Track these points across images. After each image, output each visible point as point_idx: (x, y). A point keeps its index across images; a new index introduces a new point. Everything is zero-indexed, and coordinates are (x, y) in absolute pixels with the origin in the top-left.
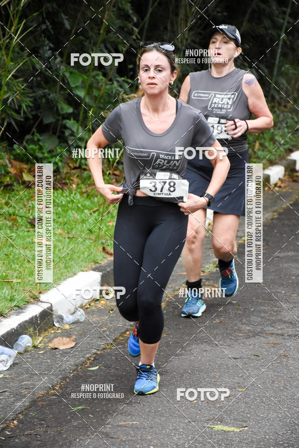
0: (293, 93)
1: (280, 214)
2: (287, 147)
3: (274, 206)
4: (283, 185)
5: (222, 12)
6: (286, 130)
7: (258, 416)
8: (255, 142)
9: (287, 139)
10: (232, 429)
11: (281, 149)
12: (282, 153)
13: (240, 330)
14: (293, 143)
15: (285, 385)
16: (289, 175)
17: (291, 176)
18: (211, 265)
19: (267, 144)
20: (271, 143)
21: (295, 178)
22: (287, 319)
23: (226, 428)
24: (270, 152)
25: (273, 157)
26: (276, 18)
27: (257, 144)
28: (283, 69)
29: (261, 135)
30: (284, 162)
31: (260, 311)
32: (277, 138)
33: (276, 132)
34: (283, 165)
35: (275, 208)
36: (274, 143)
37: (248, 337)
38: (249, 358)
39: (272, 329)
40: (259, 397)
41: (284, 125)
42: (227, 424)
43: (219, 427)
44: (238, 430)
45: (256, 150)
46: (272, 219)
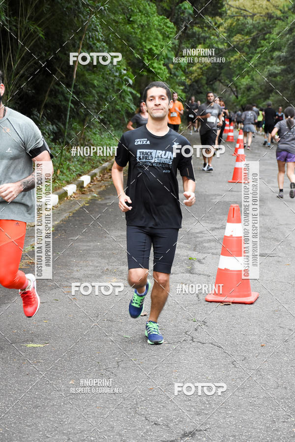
0: (80, 140)
1: (74, 214)
2: (78, 173)
3: (70, 209)
4: (75, 196)
5: (31, 90)
6: (77, 163)
7: (56, 336)
8: (57, 170)
9: (77, 168)
10: (39, 345)
11: (74, 174)
12: (74, 177)
13: (46, 286)
14: (81, 171)
15: (74, 316)
16: (79, 190)
17: (81, 191)
18: (30, 247)
19: (65, 171)
20: (68, 170)
21: (83, 192)
22: (76, 277)
23: (35, 345)
24: (67, 176)
25: (69, 179)
26: (66, 95)
27: (59, 171)
28: (73, 125)
29: (61, 166)
30: (76, 182)
31: (60, 273)
32: (71, 167)
33: (70, 164)
34: (75, 184)
35: (71, 210)
36: (70, 171)
37: (52, 289)
38: (52, 302)
39: (67, 283)
40: (57, 325)
41: (75, 160)
42: (36, 343)
43: (31, 345)
44: (43, 346)
45: (58, 175)
46: (69, 217)
